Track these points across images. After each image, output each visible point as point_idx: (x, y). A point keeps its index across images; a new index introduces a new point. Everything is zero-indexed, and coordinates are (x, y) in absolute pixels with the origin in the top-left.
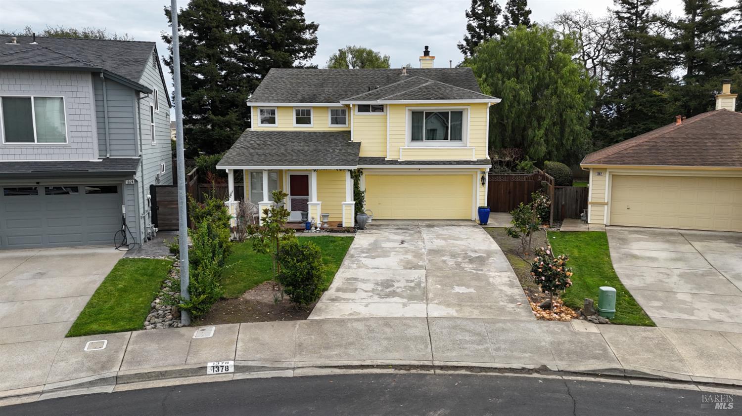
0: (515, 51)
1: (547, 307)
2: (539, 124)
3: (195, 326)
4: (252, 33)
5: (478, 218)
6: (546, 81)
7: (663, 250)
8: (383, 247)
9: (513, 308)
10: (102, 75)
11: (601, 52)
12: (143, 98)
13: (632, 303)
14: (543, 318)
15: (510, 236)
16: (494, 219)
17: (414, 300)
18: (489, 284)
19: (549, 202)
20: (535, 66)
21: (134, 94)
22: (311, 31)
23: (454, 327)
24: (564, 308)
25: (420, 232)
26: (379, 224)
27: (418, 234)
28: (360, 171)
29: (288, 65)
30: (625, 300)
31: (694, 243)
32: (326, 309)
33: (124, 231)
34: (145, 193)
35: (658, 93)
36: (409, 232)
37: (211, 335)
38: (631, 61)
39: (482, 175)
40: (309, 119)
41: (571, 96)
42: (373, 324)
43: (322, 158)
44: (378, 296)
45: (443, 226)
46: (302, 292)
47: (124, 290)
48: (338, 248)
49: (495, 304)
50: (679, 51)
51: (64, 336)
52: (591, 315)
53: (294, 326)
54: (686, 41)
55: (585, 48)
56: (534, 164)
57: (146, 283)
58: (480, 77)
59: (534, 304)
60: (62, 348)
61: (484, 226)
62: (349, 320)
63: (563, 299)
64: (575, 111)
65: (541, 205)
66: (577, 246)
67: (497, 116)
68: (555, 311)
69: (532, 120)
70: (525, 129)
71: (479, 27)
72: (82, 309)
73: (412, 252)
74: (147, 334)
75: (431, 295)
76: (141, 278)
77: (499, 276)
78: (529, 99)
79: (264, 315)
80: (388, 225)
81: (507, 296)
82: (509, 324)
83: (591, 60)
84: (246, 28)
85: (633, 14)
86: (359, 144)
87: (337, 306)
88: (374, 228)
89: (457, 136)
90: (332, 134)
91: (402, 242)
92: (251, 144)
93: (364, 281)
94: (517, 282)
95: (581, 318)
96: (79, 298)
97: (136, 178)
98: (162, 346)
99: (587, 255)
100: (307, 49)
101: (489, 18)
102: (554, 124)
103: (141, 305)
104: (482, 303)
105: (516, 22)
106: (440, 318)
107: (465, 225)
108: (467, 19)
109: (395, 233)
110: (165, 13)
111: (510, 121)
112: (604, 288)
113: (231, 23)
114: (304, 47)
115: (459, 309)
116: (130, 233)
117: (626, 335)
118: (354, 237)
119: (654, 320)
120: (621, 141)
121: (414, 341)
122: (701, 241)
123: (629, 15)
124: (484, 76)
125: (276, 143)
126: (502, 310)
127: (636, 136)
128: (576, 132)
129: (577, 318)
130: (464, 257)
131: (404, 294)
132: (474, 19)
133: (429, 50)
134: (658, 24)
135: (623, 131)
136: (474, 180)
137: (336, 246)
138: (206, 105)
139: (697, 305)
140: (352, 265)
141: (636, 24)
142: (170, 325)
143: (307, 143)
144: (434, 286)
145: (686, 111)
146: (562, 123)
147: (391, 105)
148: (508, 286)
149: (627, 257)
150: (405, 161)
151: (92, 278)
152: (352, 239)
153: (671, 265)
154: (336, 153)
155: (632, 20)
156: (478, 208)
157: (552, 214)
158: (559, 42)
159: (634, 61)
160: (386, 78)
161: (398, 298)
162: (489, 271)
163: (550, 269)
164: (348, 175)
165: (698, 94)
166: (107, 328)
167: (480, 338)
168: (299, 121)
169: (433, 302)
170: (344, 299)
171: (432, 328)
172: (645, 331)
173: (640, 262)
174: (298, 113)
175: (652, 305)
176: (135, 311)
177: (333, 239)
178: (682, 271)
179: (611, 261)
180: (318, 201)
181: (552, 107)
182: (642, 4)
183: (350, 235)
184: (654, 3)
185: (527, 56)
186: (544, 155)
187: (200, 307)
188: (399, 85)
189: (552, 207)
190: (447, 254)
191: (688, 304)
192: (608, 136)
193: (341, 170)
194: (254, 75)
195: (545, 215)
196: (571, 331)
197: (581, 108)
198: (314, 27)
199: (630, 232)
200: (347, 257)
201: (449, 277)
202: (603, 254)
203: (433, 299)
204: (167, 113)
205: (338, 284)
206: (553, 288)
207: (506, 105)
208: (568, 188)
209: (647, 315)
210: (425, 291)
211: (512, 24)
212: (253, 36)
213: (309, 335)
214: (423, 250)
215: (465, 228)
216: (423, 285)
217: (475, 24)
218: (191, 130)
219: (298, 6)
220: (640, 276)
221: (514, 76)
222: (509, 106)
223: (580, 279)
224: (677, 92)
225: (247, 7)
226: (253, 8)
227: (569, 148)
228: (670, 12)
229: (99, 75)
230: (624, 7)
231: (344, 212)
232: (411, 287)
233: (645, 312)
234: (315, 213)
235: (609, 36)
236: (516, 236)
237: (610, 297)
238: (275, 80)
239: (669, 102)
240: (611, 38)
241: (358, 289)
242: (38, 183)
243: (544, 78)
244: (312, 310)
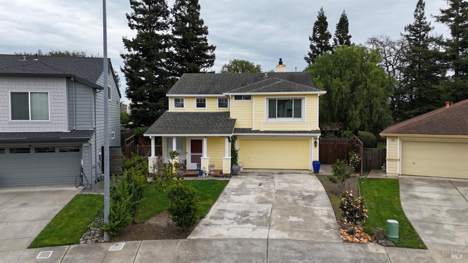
0: (339, 61)
1: (351, 233)
2: (356, 107)
3: (112, 242)
4: (175, 52)
5: (312, 168)
6: (359, 80)
7: (437, 193)
8: (247, 188)
9: (328, 233)
10: (72, 79)
11: (398, 61)
12: (98, 92)
13: (411, 232)
14: (347, 241)
15: (331, 181)
16: (323, 169)
17: (261, 226)
18: (313, 215)
19: (359, 159)
20: (352, 70)
21: (92, 90)
22: (211, 50)
23: (285, 247)
24: (363, 234)
25: (273, 178)
26: (247, 172)
27: (272, 179)
28: (235, 138)
29: (197, 71)
30: (406, 229)
31: (458, 188)
32: (200, 231)
33: (82, 176)
34: (97, 151)
35: (436, 87)
36: (266, 177)
37: (121, 249)
38: (417, 66)
39: (315, 140)
40: (205, 104)
41: (376, 89)
42: (229, 243)
43: (211, 129)
44: (237, 223)
45: (289, 173)
46: (183, 220)
47: (73, 216)
48: (217, 188)
49: (315, 230)
50: (449, 60)
51: (27, 247)
52: (382, 240)
53: (177, 243)
54: (453, 54)
55: (388, 58)
56: (353, 133)
57: (88, 211)
58: (317, 77)
59: (343, 231)
60: (22, 256)
61: (317, 174)
62: (214, 239)
63: (363, 228)
64: (379, 98)
65: (354, 160)
66: (378, 189)
67: (328, 102)
68: (357, 236)
69: (351, 104)
70: (347, 110)
71: (318, 46)
72: (43, 229)
73: (265, 191)
74: (79, 248)
75: (273, 223)
76: (86, 208)
77: (322, 210)
78: (348, 91)
79: (159, 235)
80: (253, 173)
81: (325, 224)
82: (323, 245)
83: (391, 66)
84: (172, 49)
85: (418, 37)
86: (235, 120)
87: (209, 229)
88: (244, 174)
89: (298, 115)
90: (219, 114)
91: (260, 185)
92: (168, 121)
93: (230, 212)
94: (333, 214)
95: (374, 242)
96: (43, 221)
97: (90, 142)
98: (87, 256)
99: (383, 195)
100: (209, 61)
101: (324, 41)
102: (366, 107)
103: (81, 227)
104: (307, 228)
105: (341, 43)
106: (276, 240)
107: (304, 173)
108: (310, 41)
109: (256, 178)
110: (123, 40)
111: (337, 105)
112: (390, 221)
113: (162, 46)
114: (207, 60)
115: (290, 233)
116: (85, 177)
117: (405, 255)
118: (229, 181)
119: (426, 244)
120: (412, 117)
121: (256, 256)
122: (464, 186)
123: (415, 38)
124: (319, 77)
125: (183, 119)
126: (320, 234)
127: (422, 114)
128: (380, 112)
129: (372, 241)
130: (299, 195)
131: (255, 222)
132: (315, 42)
133: (282, 61)
134: (434, 43)
135: (414, 111)
136: (310, 144)
137: (216, 187)
138: (147, 96)
139: (458, 234)
140: (224, 200)
141: (420, 43)
142: (97, 241)
143: (203, 119)
144: (276, 216)
145: (455, 98)
146: (371, 107)
147: (256, 95)
148: (327, 217)
149: (411, 197)
150: (265, 131)
151: (56, 207)
152: (228, 182)
153: (441, 203)
154: (220, 126)
155: (417, 41)
156: (312, 162)
157: (362, 166)
158: (368, 55)
159: (419, 67)
160: (254, 79)
161: (250, 224)
162: (315, 206)
163: (352, 207)
164: (227, 140)
165: (462, 87)
166: (55, 243)
167: (302, 255)
168: (198, 106)
169: (273, 228)
170: (214, 225)
171: (270, 247)
172: (419, 253)
173: (419, 201)
174: (198, 100)
175: (425, 233)
176: (75, 231)
177: (215, 182)
178: (449, 208)
179: (400, 200)
180: (207, 156)
181: (364, 96)
182: (423, 31)
183: (227, 179)
184: (431, 30)
185: (346, 64)
186: (359, 127)
187: (116, 229)
188: (261, 83)
189: (362, 162)
190: (289, 193)
191: (451, 233)
192: (404, 114)
193: (222, 137)
194: (176, 78)
195: (357, 167)
196: (366, 251)
197: (383, 97)
198: (213, 48)
199: (416, 180)
200: (222, 195)
201: (286, 210)
202: (394, 195)
203: (274, 226)
204: (117, 101)
205: (212, 213)
206: (354, 220)
207: (334, 95)
208: (373, 149)
209: (421, 240)
210: (269, 220)
211: (339, 44)
212: (176, 54)
213: (186, 250)
214: (273, 190)
215: (304, 175)
216: (269, 215)
217: (315, 44)
218: (136, 111)
219: (204, 36)
220: (419, 211)
221: (339, 76)
222: (335, 95)
223: (377, 213)
224: (449, 86)
225: (172, 36)
226: (176, 37)
227: (376, 122)
228: (442, 35)
229: (71, 78)
230: (412, 32)
231: (224, 164)
232: (260, 216)
233: (420, 238)
234: (205, 165)
235: (402, 51)
236: (335, 182)
237: (395, 227)
238: (185, 81)
239: (444, 92)
240: (404, 52)
241: (225, 218)
242: (30, 145)
243: (358, 78)
244: (191, 232)
